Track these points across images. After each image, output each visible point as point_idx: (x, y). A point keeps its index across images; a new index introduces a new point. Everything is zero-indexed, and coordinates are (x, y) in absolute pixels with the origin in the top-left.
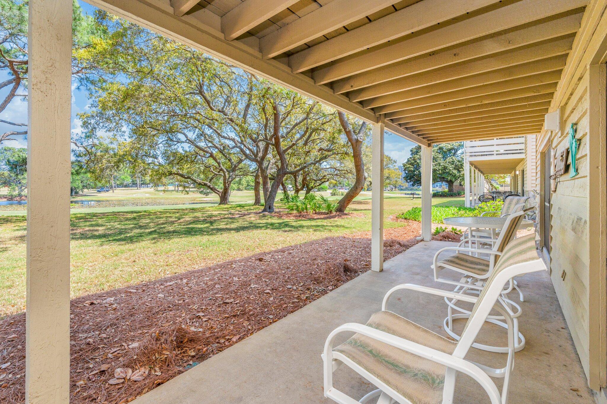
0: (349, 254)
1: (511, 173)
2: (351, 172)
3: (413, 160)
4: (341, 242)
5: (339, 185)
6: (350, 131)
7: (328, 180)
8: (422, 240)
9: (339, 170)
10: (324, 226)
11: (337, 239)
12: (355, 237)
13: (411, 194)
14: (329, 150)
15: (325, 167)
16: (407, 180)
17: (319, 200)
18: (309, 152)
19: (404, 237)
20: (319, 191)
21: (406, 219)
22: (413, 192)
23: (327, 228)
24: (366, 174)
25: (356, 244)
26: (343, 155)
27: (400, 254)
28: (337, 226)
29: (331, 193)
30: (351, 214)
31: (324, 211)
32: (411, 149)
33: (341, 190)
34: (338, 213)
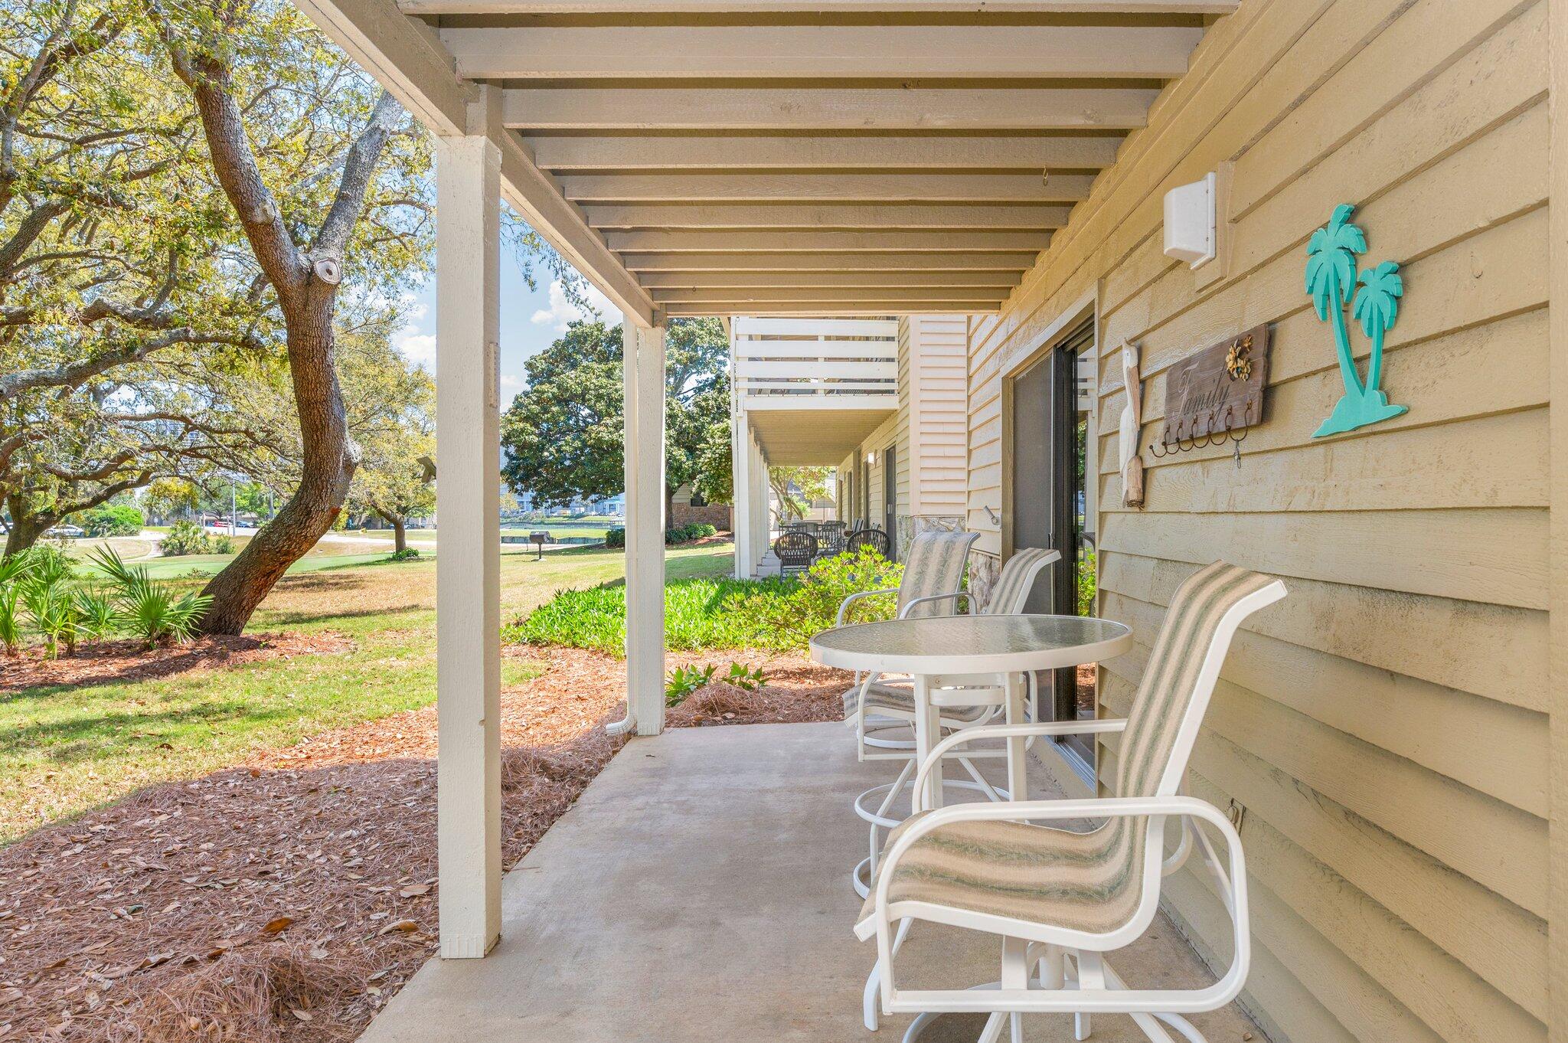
0: (292, 878)
1: (838, 462)
2: (270, 441)
3: (537, 403)
4: (235, 806)
5: (204, 504)
6: (269, 225)
7: (143, 480)
8: (631, 735)
9: (205, 429)
10: (122, 720)
11: (209, 791)
12: (311, 766)
13: (534, 538)
14: (147, 321)
15: (124, 410)
16: (512, 484)
17: (91, 578)
18: (22, 318)
19: (551, 727)
20: (94, 534)
21: (535, 642)
22: (538, 530)
23: (143, 728)
24: (354, 449)
25: (328, 803)
26: (229, 348)
27: (560, 822)
28: (204, 712)
29: (163, 545)
30: (280, 643)
31: (122, 636)
32: (527, 359)
33: (212, 529)
34: (207, 642)
